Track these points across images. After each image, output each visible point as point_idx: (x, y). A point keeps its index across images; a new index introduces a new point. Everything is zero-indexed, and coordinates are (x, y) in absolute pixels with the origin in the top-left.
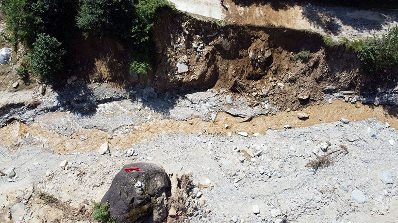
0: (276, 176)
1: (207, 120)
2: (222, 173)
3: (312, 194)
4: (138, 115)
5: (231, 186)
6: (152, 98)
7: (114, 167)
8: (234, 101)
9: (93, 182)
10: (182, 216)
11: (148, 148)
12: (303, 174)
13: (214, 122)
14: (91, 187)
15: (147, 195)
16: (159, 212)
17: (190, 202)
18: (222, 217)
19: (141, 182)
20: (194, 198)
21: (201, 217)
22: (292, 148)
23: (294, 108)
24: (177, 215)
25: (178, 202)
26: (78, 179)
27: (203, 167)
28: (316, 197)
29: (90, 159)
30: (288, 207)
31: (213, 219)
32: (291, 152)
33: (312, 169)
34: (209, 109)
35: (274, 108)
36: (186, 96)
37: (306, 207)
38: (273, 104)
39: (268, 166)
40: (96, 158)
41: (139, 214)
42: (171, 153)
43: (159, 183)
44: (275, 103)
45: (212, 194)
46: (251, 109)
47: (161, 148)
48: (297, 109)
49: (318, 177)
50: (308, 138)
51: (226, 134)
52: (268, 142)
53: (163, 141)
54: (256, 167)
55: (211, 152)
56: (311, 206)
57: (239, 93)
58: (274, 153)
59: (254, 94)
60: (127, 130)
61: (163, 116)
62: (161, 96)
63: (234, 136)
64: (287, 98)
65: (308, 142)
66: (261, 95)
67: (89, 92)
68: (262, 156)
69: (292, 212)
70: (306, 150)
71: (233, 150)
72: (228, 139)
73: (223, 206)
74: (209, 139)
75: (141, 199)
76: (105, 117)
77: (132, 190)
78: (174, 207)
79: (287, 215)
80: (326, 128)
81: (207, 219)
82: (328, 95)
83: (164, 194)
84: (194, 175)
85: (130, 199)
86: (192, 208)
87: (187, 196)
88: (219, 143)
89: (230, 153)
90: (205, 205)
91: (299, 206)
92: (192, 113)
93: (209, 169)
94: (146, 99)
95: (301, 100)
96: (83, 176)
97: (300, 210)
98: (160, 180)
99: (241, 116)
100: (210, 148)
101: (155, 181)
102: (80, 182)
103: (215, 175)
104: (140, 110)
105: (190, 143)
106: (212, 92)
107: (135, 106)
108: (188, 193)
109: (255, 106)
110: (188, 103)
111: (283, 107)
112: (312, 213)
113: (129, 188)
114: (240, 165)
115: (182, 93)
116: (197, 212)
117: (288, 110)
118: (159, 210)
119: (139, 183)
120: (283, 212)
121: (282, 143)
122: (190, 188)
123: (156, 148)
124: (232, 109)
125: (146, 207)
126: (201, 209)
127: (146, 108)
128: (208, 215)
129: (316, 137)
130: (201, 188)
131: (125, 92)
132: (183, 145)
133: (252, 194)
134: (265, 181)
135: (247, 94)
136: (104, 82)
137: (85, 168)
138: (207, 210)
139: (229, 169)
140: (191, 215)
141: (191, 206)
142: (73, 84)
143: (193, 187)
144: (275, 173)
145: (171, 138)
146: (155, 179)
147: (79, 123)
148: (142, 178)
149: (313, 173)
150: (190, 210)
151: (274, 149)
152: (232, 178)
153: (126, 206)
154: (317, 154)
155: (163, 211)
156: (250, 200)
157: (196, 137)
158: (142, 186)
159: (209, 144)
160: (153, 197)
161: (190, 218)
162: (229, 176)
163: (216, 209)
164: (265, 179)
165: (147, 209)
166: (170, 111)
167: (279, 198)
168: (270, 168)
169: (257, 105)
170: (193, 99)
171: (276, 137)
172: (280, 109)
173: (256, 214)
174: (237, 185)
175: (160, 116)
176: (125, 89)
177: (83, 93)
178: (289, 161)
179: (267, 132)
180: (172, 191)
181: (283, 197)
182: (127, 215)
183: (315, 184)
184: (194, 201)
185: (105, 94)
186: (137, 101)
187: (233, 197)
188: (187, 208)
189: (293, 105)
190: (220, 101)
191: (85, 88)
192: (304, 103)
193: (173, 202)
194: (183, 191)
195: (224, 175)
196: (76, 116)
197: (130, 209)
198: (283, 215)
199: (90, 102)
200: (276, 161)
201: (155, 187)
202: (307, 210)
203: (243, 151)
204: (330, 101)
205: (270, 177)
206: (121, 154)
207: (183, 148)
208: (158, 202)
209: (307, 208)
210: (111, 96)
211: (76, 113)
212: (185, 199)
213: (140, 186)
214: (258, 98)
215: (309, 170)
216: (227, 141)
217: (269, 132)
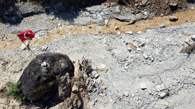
0: (158, 60)
1: (102, 24)
2: (115, 60)
3: (189, 73)
4: (51, 23)
5: (122, 69)
6: (62, 11)
7: (30, 57)
8: (121, 11)
9: (13, 69)
10: (83, 92)
11: (58, 44)
12: (179, 58)
13: (107, 26)
14: (12, 73)
15: (52, 73)
16: (63, 88)
17: (89, 80)
18: (116, 93)
19: (47, 63)
20: (93, 78)
21: (99, 93)
22: (168, 39)
23: (166, 14)
24: (79, 91)
25: (80, 80)
26: (3, 67)
27: (99, 56)
28: (191, 75)
29: (14, 54)
30: (170, 83)
31: (109, 94)
32: (168, 42)
33: (186, 54)
34: (103, 17)
35: (151, 14)
36: (86, 8)
37: (185, 82)
38: (151, 11)
39: (150, 52)
40: (18, 53)
41: (45, 90)
42: (75, 47)
43: (63, 65)
44: (152, 10)
45: (107, 75)
46: (134, 16)
47: (67, 44)
48: (169, 14)
49: (192, 60)
50: (179, 32)
51: (116, 33)
52: (148, 37)
53: (69, 39)
54: (141, 54)
55: (105, 45)
56: (189, 82)
57: (125, 5)
58: (155, 44)
59: (136, 5)
60: (43, 33)
61: (69, 23)
62: (68, 9)
63: (122, 34)
64: (161, 6)
65: (180, 35)
66: (141, 6)
67: (17, 9)
68: (145, 46)
69: (174, 87)
70: (179, 41)
71: (122, 43)
72: (118, 36)
73: (116, 84)
74: (104, 37)
75: (46, 76)
76: (27, 26)
77: (39, 69)
78: (76, 85)
79: (170, 89)
80: (192, 25)
81: (104, 94)
82: (191, 4)
83: (67, 74)
84: (93, 62)
85: (37, 77)
86: (91, 85)
87: (87, 76)
88: (111, 39)
89: (120, 45)
90: (102, 84)
91: (179, 83)
92: (90, 20)
93: (104, 57)
94: (57, 12)
95: (171, 7)
96: (7, 65)
97: (180, 85)
98: (64, 62)
99: (127, 20)
100: (105, 42)
101: (60, 63)
102: (4, 69)
103: (109, 61)
104: (53, 20)
105: (89, 40)
106: (105, 5)
107: (50, 18)
108: (88, 74)
109: (137, 14)
110: (88, 14)
111: (158, 13)
112: (190, 87)
113: (36, 68)
114: (128, 54)
115: (83, 7)
116: (95, 89)
117: (161, 15)
118: (63, 87)
119: (45, 63)
120: (166, 87)
121: (160, 37)
122: (89, 71)
123: (63, 45)
124: (120, 16)
125: (51, 83)
126: (99, 86)
127: (57, 18)
128: (104, 92)
129: (186, 31)
130: (98, 72)
131: (42, 8)
132: (84, 42)
133: (139, 75)
134: (149, 64)
135: (131, 5)
136: (27, 2)
137: (8, 59)
138: (104, 87)
139: (120, 56)
140: (91, 91)
141: (90, 84)
142: (5, 3)
143: (92, 70)
144: (157, 58)
145: (75, 37)
146: (60, 61)
147: (8, 30)
148: (47, 60)
149: (187, 57)
150: (89, 87)
151: (155, 41)
152: (122, 63)
153: (34, 83)
154: (189, 43)
155: (67, 88)
156: (138, 79)
157: (94, 36)
158: (47, 65)
159: (104, 40)
160: (58, 75)
161: (89, 94)
162: (120, 61)
163: (111, 87)
164: (149, 63)
165: (53, 85)
166: (75, 19)
167: (161, 77)
168: (152, 54)
169: (139, 12)
170: (91, 10)
171: (155, 33)
172: (156, 14)
173: (144, 89)
174: (127, 68)
175: (67, 23)
176: (42, 5)
177: (12, 10)
178: (167, 48)
179: (147, 31)
180: (75, 73)
181: (164, 76)
182: (35, 91)
183: (189, 65)
184: (93, 80)
185: (28, 9)
186: (51, 14)
187: (124, 77)
188: (87, 86)
189: (166, 11)
190: (111, 11)
191: (13, 6)
192: (174, 9)
193: (75, 81)
194: (84, 72)
195: (116, 61)
196: (7, 26)
197: (37, 86)
198: (166, 90)
199: (17, 15)
200: (157, 49)
201: (59, 67)
202: (185, 85)
203: (130, 44)
204: (192, 8)
205: (153, 61)
206: (38, 49)
207: (84, 44)
208: (62, 80)
209: (185, 84)
210: (32, 10)
211: (7, 24)
212: (85, 78)
213: (45, 65)
214: (139, 7)
215: (184, 55)
216: (117, 38)
217: (148, 30)
